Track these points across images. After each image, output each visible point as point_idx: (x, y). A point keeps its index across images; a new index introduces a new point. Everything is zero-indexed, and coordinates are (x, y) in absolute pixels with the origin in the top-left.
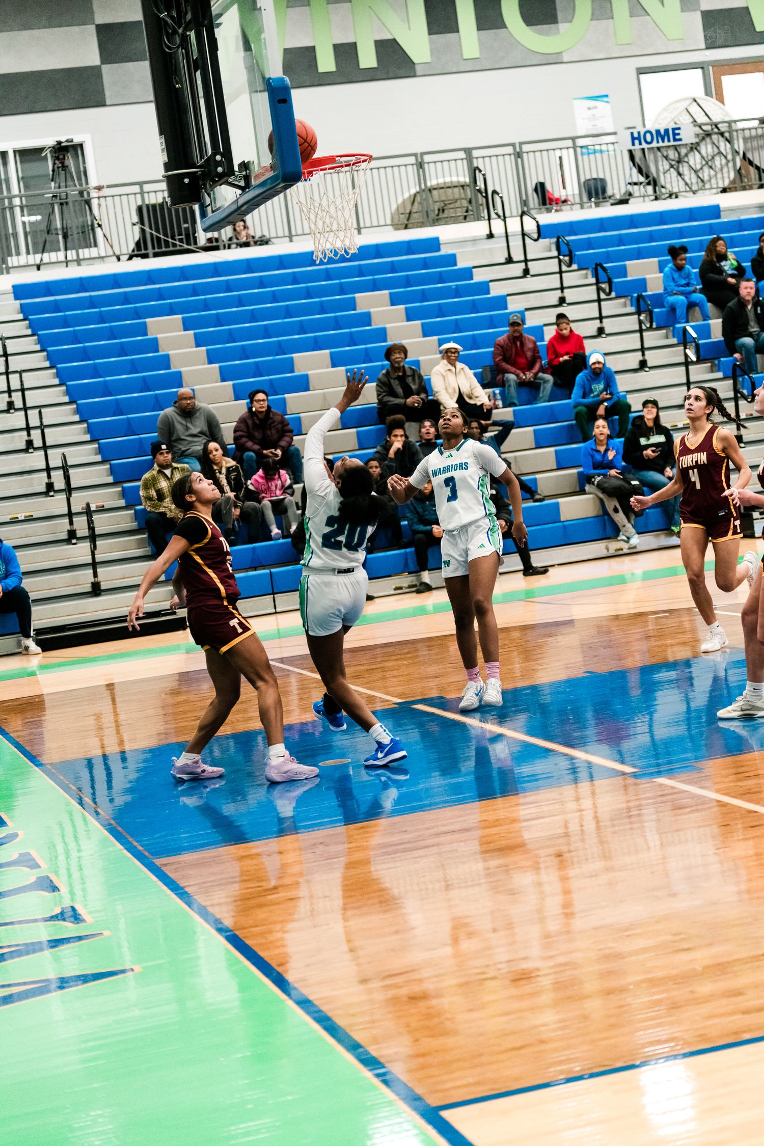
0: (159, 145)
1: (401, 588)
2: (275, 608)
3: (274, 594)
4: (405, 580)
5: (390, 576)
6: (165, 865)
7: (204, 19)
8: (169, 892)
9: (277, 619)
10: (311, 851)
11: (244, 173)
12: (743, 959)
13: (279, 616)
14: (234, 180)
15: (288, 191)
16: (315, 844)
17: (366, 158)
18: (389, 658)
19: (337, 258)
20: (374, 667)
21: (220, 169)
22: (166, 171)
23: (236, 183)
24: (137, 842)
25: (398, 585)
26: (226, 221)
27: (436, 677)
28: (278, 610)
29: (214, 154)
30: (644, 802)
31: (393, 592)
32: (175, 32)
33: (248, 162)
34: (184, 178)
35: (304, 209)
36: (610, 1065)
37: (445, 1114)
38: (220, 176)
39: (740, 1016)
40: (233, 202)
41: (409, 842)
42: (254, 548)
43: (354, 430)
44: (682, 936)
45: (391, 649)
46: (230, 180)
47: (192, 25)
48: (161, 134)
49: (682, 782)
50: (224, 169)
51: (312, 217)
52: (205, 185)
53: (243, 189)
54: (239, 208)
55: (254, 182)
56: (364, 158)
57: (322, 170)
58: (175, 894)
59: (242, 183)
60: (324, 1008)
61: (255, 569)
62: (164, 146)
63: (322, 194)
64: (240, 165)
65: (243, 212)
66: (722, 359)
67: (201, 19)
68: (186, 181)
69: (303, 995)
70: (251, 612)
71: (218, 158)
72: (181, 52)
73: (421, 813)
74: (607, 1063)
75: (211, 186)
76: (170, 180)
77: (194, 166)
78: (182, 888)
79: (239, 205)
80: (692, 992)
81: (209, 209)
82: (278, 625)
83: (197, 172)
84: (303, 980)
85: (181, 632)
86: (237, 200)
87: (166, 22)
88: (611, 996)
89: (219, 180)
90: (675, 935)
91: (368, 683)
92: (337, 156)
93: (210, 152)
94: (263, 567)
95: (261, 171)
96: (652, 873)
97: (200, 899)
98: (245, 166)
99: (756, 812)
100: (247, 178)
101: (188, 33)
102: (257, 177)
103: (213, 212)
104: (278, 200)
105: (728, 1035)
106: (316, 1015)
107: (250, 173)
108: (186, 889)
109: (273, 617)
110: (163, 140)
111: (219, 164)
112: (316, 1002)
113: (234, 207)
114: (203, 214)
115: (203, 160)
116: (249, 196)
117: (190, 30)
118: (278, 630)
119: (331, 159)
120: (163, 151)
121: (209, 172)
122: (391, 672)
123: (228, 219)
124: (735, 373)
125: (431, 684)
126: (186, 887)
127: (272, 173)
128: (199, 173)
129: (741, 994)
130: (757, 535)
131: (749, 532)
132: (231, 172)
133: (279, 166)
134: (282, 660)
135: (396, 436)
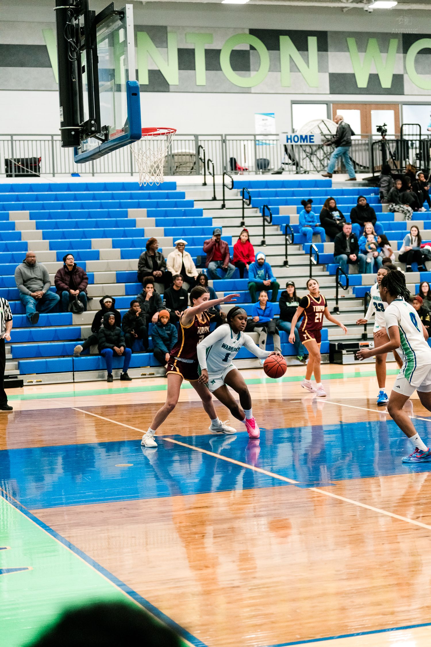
0: (59, 112)
1: (145, 375)
2: (74, 379)
3: (73, 371)
4: (148, 370)
5: (139, 367)
6: (35, 513)
7: (92, 45)
8: (41, 528)
9: (74, 386)
10: (120, 512)
11: (105, 132)
12: (377, 587)
13: (75, 384)
14: (99, 136)
16: (121, 509)
18: (145, 412)
19: (151, 185)
20: (137, 416)
21: (93, 129)
22: (62, 126)
23: (100, 137)
24: (17, 500)
25: (144, 373)
26: (90, 158)
27: (173, 424)
28: (75, 381)
29: (91, 120)
31: (140, 377)
32: (75, 49)
33: (108, 126)
34: (72, 132)
36: (313, 637)
38: (93, 132)
39: (382, 616)
40: (97, 148)
42: (64, 345)
43: (124, 284)
44: (340, 572)
45: (145, 407)
46: (97, 135)
47: (84, 48)
48: (61, 106)
49: (325, 491)
50: (95, 129)
52: (82, 137)
53: (103, 141)
54: (100, 151)
55: (110, 138)
56: (172, 131)
57: (149, 135)
58: (45, 529)
59: (103, 138)
60: (144, 596)
61: (64, 357)
62: (62, 113)
63: (147, 149)
64: (103, 127)
65: (102, 153)
66: (330, 265)
67: (90, 45)
69: (130, 588)
70: (60, 380)
71: (93, 122)
72: (76, 62)
73: (180, 496)
75: (86, 137)
76: (63, 131)
77: (78, 125)
78: (48, 527)
80: (352, 602)
81: (80, 151)
82: (74, 389)
83: (79, 129)
84: (129, 581)
85: (19, 388)
86: (99, 147)
87: (71, 44)
89: (91, 134)
90: (337, 571)
91: (134, 424)
92: (158, 128)
93: (87, 118)
94: (68, 356)
95: (115, 132)
96: (318, 537)
97: (62, 534)
98: (106, 128)
99: (370, 510)
100: (106, 135)
101: (81, 52)
102: (112, 135)
103: (82, 152)
104: (126, 148)
105: (377, 626)
107: (108, 132)
108: (51, 527)
109: (72, 385)
110: (62, 109)
111: (92, 125)
112: (138, 593)
113: (98, 150)
114: (76, 153)
115: (83, 123)
116: (107, 145)
117: (83, 50)
118: (74, 392)
119: (155, 129)
120: (61, 115)
121: (87, 129)
122: (147, 420)
123: (93, 157)
124: (337, 273)
125: (171, 428)
126: (50, 526)
127: (123, 134)
128: (80, 130)
129: (381, 605)
130: (344, 363)
131: (339, 361)
132: (98, 131)
133: (129, 130)
134: (82, 408)
135: (148, 288)
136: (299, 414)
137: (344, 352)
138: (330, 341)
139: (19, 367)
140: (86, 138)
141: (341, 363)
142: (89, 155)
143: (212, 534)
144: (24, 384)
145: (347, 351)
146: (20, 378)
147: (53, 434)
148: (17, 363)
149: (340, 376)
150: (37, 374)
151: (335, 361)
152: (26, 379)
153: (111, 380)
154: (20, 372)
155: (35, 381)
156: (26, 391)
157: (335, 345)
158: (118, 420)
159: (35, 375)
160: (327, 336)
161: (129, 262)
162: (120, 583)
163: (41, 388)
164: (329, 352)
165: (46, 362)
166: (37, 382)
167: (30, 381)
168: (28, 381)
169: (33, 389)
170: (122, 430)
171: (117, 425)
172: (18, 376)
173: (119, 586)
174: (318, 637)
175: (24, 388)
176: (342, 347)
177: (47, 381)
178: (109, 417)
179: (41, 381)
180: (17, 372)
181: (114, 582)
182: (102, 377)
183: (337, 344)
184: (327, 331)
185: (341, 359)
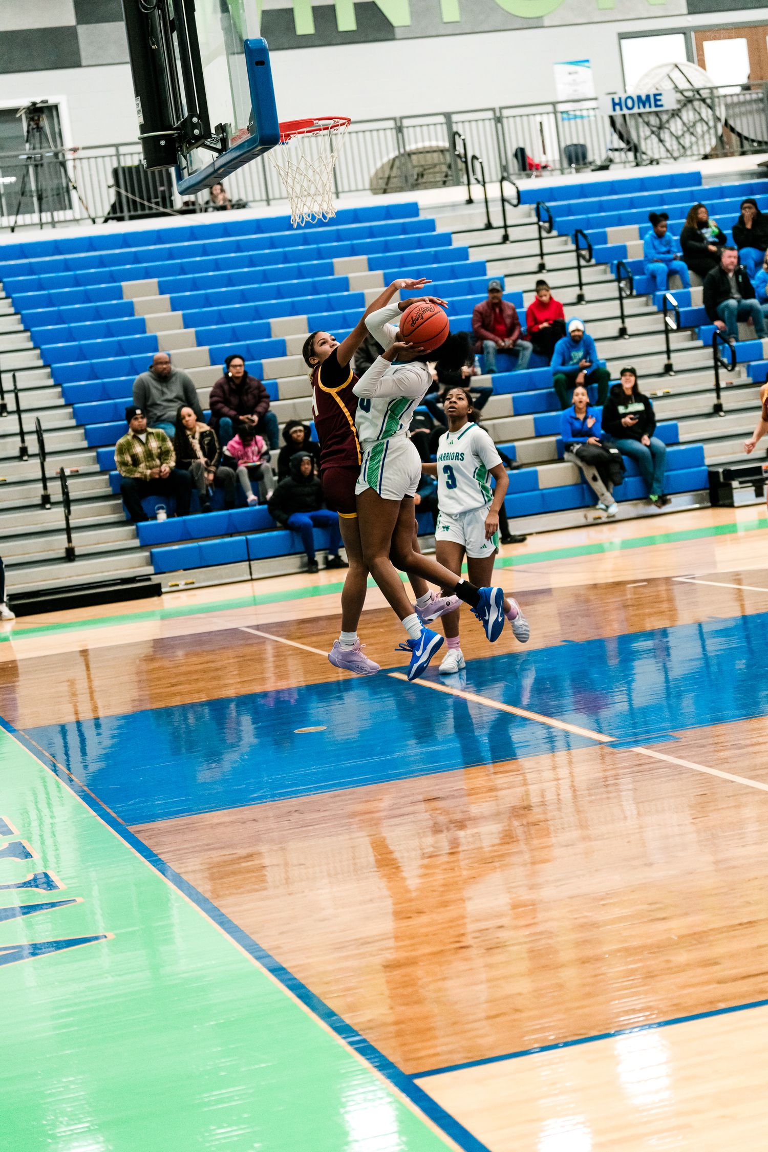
0: (135, 106)
2: (251, 574)
3: (249, 560)
6: (139, 832)
9: (253, 586)
10: (286, 819)
12: (718, 929)
13: (255, 583)
14: (211, 143)
15: (265, 154)
16: (289, 812)
17: (344, 121)
19: (314, 222)
21: (196, 132)
22: (143, 132)
23: (212, 145)
24: (111, 808)
26: (203, 183)
28: (254, 577)
29: (191, 115)
30: (621, 771)
33: (226, 125)
34: (160, 140)
35: (282, 173)
36: (585, 1034)
37: (418, 1082)
38: (197, 138)
39: (716, 986)
40: (211, 165)
44: (658, 906)
46: (207, 143)
48: (137, 95)
49: (660, 751)
50: (201, 131)
51: (290, 180)
52: (181, 147)
53: (220, 151)
54: (215, 171)
55: (231, 145)
56: (342, 121)
57: (299, 133)
58: (150, 862)
59: (219, 146)
60: (298, 976)
61: (231, 535)
62: (140, 108)
63: (300, 157)
64: (217, 128)
65: (220, 174)
66: (703, 327)
68: (163, 143)
69: (277, 962)
70: (226, 578)
71: (195, 120)
72: (157, 13)
73: (397, 781)
74: (583, 1031)
75: (187, 148)
76: (146, 142)
77: (171, 128)
78: (156, 855)
79: (216, 168)
80: (668, 961)
81: (185, 171)
82: (254, 592)
83: (173, 134)
84: (278, 948)
85: (155, 599)
86: (213, 163)
88: (587, 965)
89: (196, 142)
90: (650, 904)
92: (315, 119)
93: (186, 114)
94: (239, 533)
95: (238, 134)
96: (629, 842)
97: (174, 866)
98: (222, 128)
99: (733, 782)
100: (224, 141)
102: (234, 139)
103: (189, 174)
104: (255, 163)
105: (703, 1004)
106: (290, 983)
107: (227, 135)
108: (160, 857)
109: (249, 584)
110: (139, 102)
111: (195, 126)
112: (290, 970)
113: (211, 170)
114: (179, 177)
115: (179, 122)
116: (226, 158)
118: (254, 597)
119: (309, 122)
120: (139, 112)
121: (186, 134)
123: (205, 182)
124: (715, 342)
126: (160, 854)
127: (248, 136)
128: (175, 135)
129: (716, 963)
130: (736, 504)
131: (727, 502)
132: (207, 134)
133: (257, 128)
134: (257, 627)
136: (638, 609)
137: (735, 484)
138: (709, 466)
139: (152, 560)
140: (189, 150)
141: (731, 505)
142: (201, 178)
143: (448, 848)
144: (163, 590)
145: (741, 483)
146: (156, 579)
147: (197, 680)
148: (147, 554)
149: (731, 529)
150: (185, 570)
151: (721, 503)
152: (165, 580)
153: (315, 570)
154: (155, 569)
155: (183, 582)
156: (168, 601)
157: (717, 473)
158: (315, 644)
159: (182, 572)
160: (703, 458)
162: (261, 954)
163: (195, 595)
164: (708, 486)
165: (200, 547)
166: (186, 584)
167: (174, 583)
168: (170, 584)
169: (179, 597)
172: (152, 577)
173: (258, 958)
175: (164, 597)
176: (730, 475)
177: (204, 581)
178: (301, 640)
179: (193, 583)
180: (150, 570)
181: (250, 953)
183: (721, 470)
184: (701, 449)
185: (731, 496)
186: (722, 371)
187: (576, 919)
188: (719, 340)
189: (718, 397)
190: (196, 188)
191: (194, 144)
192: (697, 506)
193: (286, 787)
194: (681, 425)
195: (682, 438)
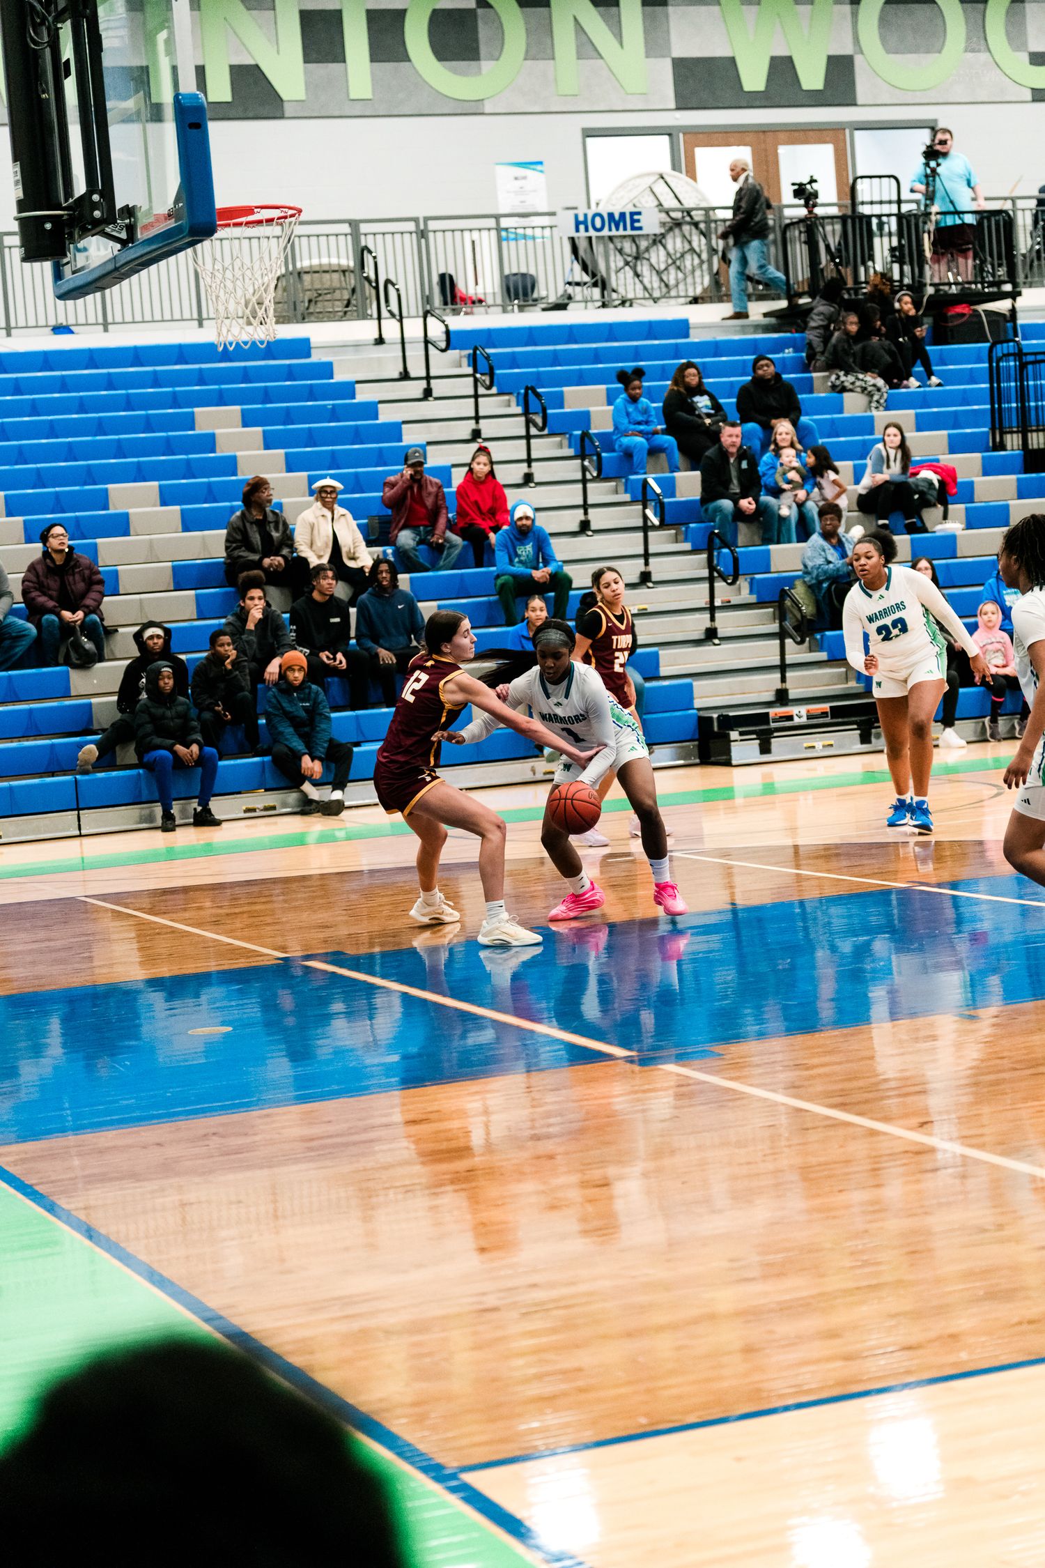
0: (12, 175)
1: (254, 810)
2: (80, 829)
3: (78, 809)
4: (261, 799)
5: (239, 793)
7: (85, 7)
8: (12, 1191)
9: (81, 844)
10: (202, 1143)
11: (127, 221)
13: (85, 841)
14: (113, 231)
16: (205, 1135)
17: (293, 211)
18: (256, 900)
19: (246, 347)
20: (237, 910)
21: (97, 214)
22: (20, 210)
23: (114, 233)
25: (250, 806)
26: (95, 285)
27: (327, 927)
28: (83, 832)
29: (90, 192)
31: (242, 815)
32: (44, 19)
33: (133, 207)
34: (44, 223)
36: (680, 1420)
37: (468, 1478)
38: (97, 223)
40: (110, 260)
41: (337, 1135)
42: (53, 745)
43: (193, 592)
44: (740, 1263)
45: (255, 889)
46: (108, 230)
47: (66, 15)
48: (15, 159)
49: (700, 1070)
50: (103, 213)
52: (72, 233)
53: (124, 243)
54: (116, 269)
55: (141, 235)
56: (290, 212)
57: (236, 225)
58: (24, 1194)
59: (123, 235)
61: (53, 774)
62: (19, 177)
64: (122, 209)
65: (123, 274)
66: (691, 525)
67: (81, 8)
68: (48, 226)
70: (45, 832)
71: (96, 197)
72: (48, 51)
73: (347, 1099)
76: (23, 222)
77: (60, 208)
78: (31, 1186)
79: (118, 265)
80: (771, 1332)
81: (67, 270)
82: (82, 853)
83: (62, 216)
86: (115, 257)
87: (33, 7)
89: (93, 228)
90: (731, 1261)
91: (232, 931)
92: (257, 207)
93: (80, 187)
94: (64, 772)
95: (152, 219)
97: (63, 1202)
98: (129, 211)
99: (808, 1111)
100: (131, 229)
101: (59, 25)
102: (145, 227)
103: (74, 273)
105: (834, 1386)
107: (135, 222)
108: (37, 1188)
109: (76, 842)
110: (18, 169)
111: (95, 206)
113: (110, 267)
114: (58, 275)
115: (71, 200)
116: (133, 253)
117: (63, 22)
118: (82, 859)
119: (249, 211)
120: (16, 183)
121: (82, 216)
122: (262, 918)
123: (99, 284)
124: (709, 545)
125: (321, 936)
126: (37, 1184)
127: (172, 224)
128: (65, 217)
129: (838, 1336)
130: (734, 762)
131: (722, 758)
132: (110, 218)
133: (185, 213)
134: (103, 897)
135: (252, 598)
136: (629, 890)
137: (734, 735)
138: (699, 709)
140: (81, 237)
141: (728, 763)
142: (90, 278)
145: (741, 734)
147: (33, 963)
149: (727, 794)
151: (713, 759)
153: (170, 826)
157: (711, 718)
158: (191, 922)
160: (691, 699)
161: (203, 537)
162: (208, 1314)
163: (3, 853)
164: (697, 736)
165: (11, 788)
170: (203, 945)
171: (189, 934)
174: (692, 1419)
176: (728, 723)
177: (16, 834)
178: (165, 916)
182: (150, 818)
183: (715, 715)
184: (691, 686)
185: (728, 752)
186: (719, 585)
187: (634, 1277)
188: (717, 541)
189: (712, 619)
190: (84, 290)
191: (90, 230)
192: (681, 762)
193: (192, 1103)
194: (664, 653)
195: (664, 671)
